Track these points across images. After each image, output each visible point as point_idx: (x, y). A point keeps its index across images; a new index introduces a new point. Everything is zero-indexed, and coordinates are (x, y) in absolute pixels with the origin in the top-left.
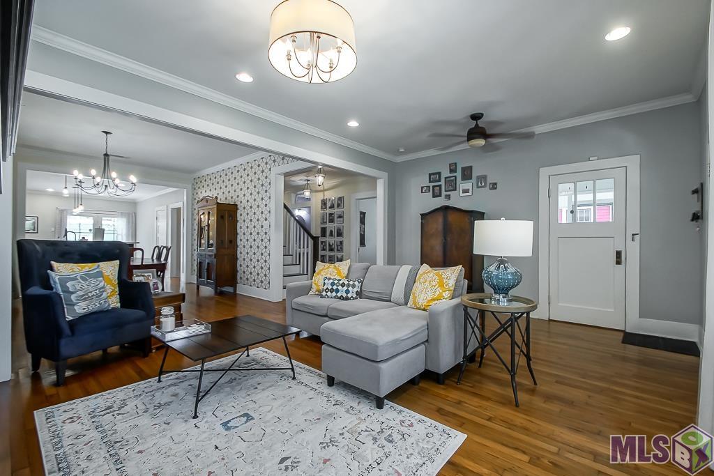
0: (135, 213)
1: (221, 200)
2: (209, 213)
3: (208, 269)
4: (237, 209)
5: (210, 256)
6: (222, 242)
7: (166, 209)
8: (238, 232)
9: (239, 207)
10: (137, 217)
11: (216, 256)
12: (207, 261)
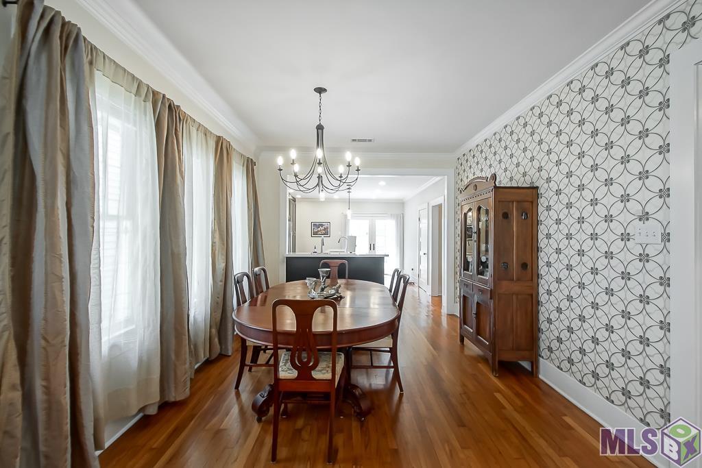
0: (403, 214)
1: (503, 181)
2: (479, 208)
3: (478, 314)
4: (538, 196)
5: (482, 291)
6: (506, 266)
7: (427, 207)
8: (542, 245)
9: (542, 191)
10: (405, 218)
11: (492, 294)
12: (476, 299)
